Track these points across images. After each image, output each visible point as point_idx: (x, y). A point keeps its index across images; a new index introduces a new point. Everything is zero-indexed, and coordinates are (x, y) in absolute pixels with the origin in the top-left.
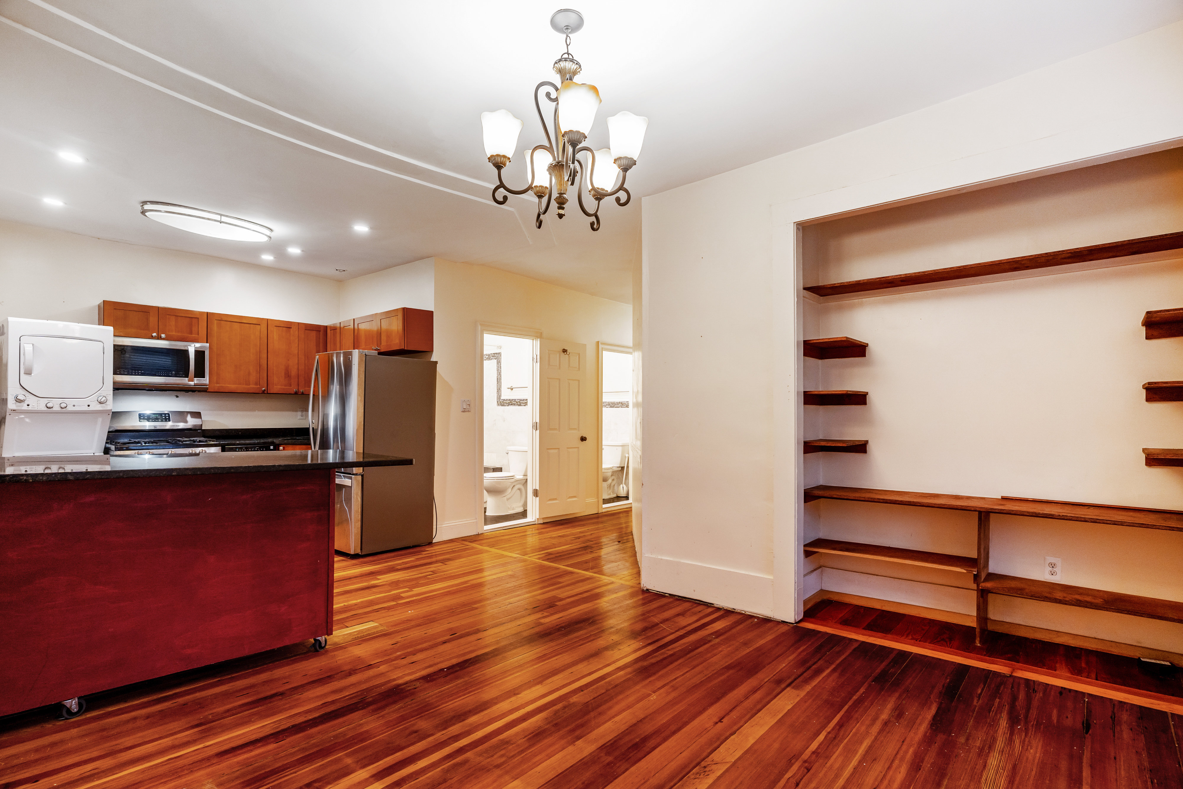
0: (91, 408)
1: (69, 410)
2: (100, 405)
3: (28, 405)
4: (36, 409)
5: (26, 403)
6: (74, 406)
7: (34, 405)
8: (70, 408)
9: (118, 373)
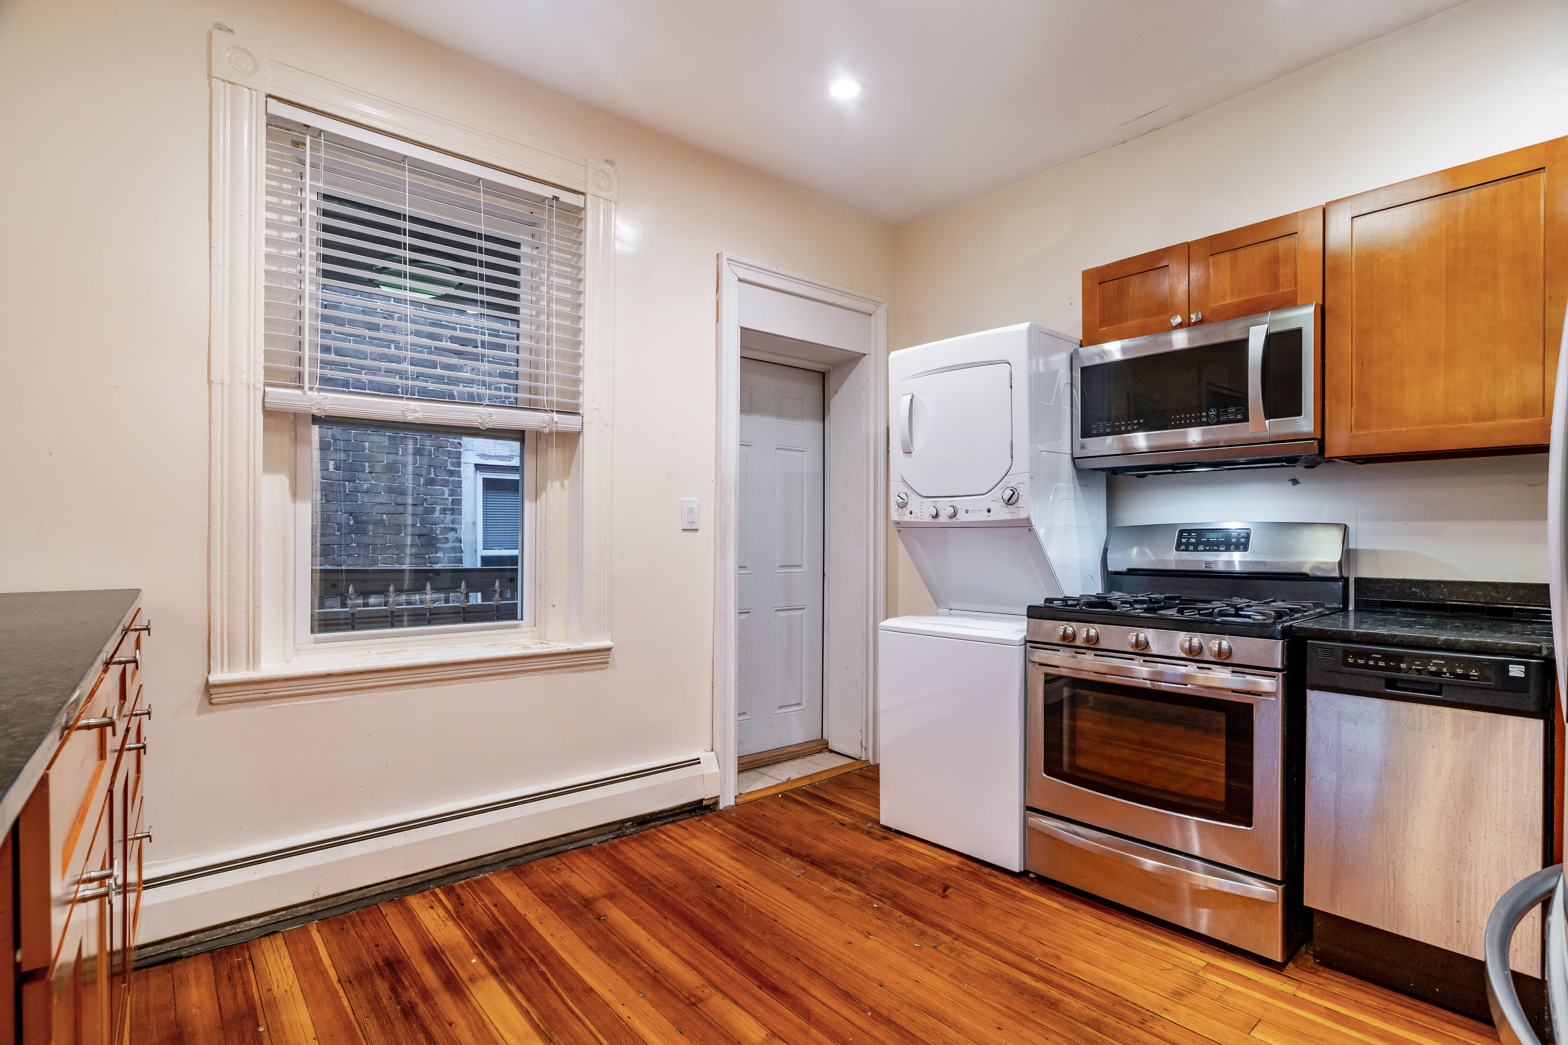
0: (994, 516)
1: (961, 520)
2: (1006, 510)
3: (911, 513)
4: (919, 520)
5: (909, 508)
6: (967, 511)
7: (917, 511)
8: (962, 517)
9: (1095, 432)
